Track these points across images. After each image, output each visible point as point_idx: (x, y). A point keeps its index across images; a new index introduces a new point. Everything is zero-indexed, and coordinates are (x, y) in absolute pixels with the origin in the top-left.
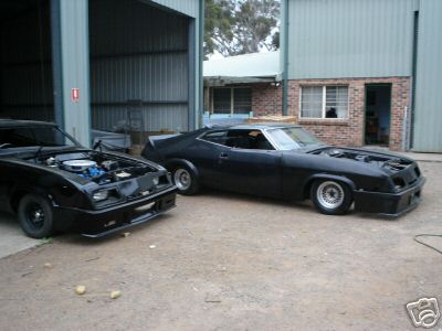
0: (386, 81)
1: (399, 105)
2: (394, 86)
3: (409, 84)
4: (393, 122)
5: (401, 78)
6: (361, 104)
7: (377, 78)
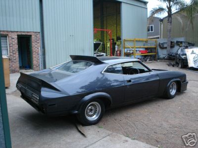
0: (28, 34)
1: (36, 47)
2: (33, 37)
3: (40, 36)
4: (34, 56)
5: (36, 32)
6: (16, 47)
7: (24, 32)
